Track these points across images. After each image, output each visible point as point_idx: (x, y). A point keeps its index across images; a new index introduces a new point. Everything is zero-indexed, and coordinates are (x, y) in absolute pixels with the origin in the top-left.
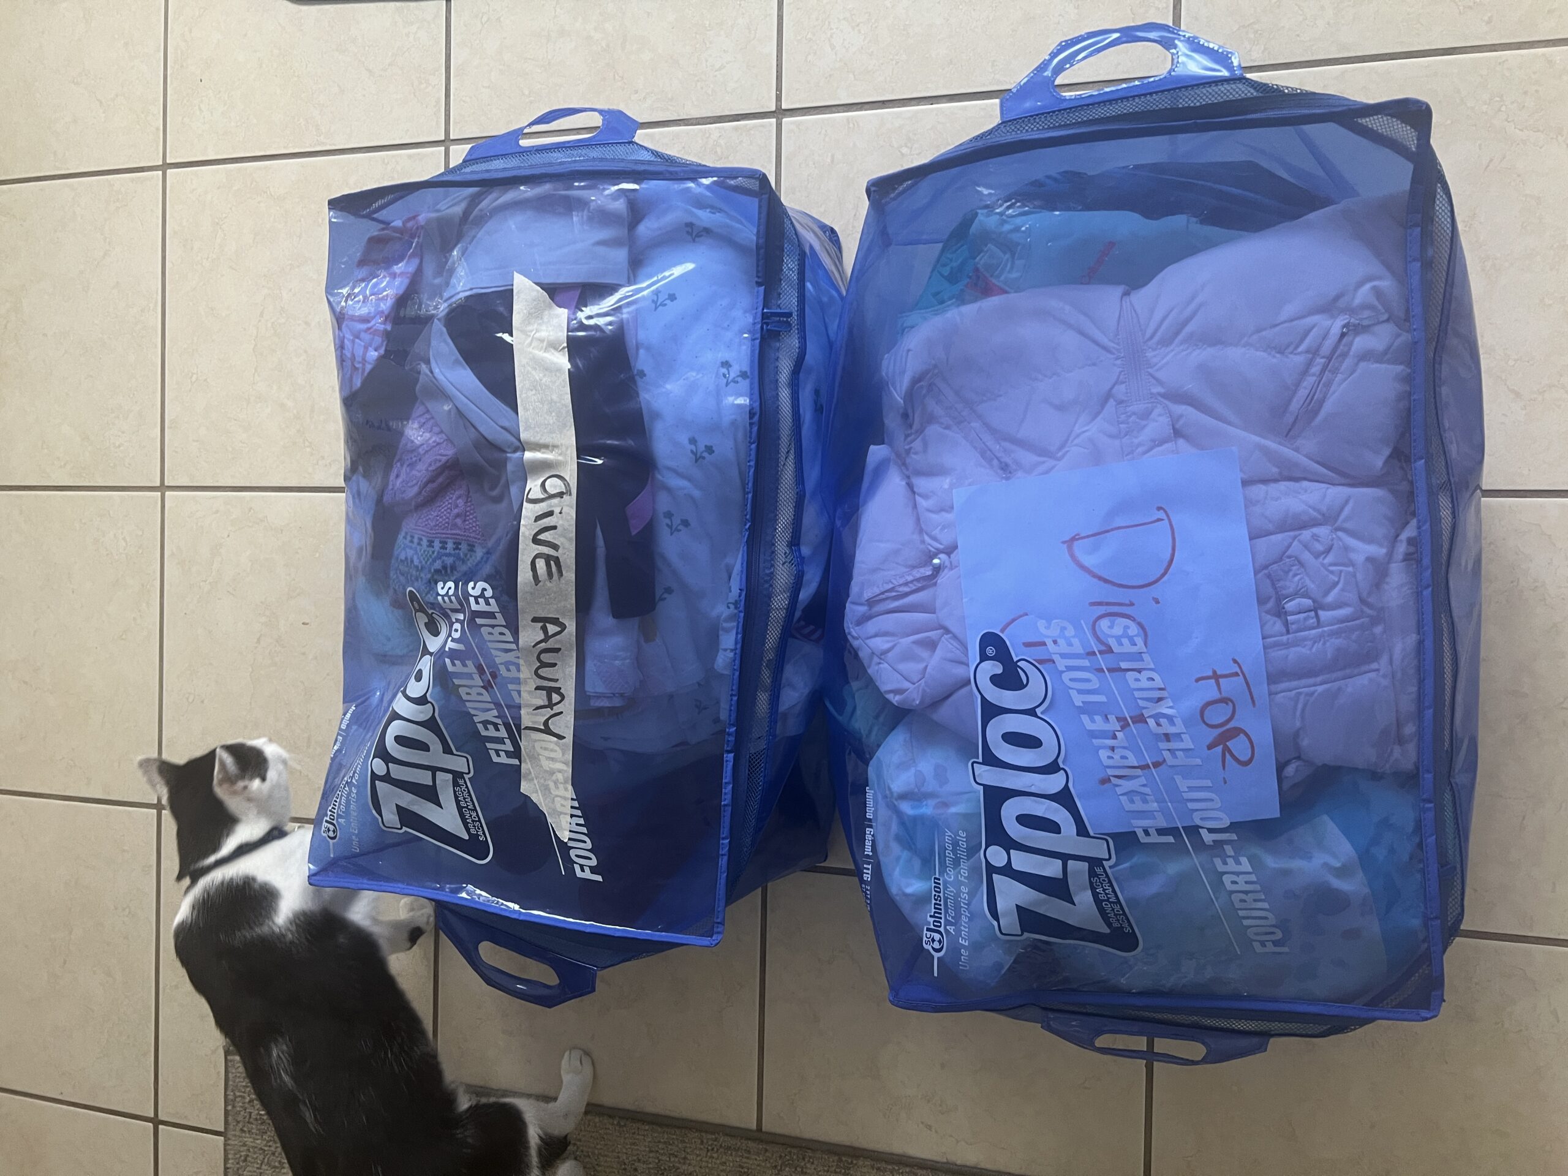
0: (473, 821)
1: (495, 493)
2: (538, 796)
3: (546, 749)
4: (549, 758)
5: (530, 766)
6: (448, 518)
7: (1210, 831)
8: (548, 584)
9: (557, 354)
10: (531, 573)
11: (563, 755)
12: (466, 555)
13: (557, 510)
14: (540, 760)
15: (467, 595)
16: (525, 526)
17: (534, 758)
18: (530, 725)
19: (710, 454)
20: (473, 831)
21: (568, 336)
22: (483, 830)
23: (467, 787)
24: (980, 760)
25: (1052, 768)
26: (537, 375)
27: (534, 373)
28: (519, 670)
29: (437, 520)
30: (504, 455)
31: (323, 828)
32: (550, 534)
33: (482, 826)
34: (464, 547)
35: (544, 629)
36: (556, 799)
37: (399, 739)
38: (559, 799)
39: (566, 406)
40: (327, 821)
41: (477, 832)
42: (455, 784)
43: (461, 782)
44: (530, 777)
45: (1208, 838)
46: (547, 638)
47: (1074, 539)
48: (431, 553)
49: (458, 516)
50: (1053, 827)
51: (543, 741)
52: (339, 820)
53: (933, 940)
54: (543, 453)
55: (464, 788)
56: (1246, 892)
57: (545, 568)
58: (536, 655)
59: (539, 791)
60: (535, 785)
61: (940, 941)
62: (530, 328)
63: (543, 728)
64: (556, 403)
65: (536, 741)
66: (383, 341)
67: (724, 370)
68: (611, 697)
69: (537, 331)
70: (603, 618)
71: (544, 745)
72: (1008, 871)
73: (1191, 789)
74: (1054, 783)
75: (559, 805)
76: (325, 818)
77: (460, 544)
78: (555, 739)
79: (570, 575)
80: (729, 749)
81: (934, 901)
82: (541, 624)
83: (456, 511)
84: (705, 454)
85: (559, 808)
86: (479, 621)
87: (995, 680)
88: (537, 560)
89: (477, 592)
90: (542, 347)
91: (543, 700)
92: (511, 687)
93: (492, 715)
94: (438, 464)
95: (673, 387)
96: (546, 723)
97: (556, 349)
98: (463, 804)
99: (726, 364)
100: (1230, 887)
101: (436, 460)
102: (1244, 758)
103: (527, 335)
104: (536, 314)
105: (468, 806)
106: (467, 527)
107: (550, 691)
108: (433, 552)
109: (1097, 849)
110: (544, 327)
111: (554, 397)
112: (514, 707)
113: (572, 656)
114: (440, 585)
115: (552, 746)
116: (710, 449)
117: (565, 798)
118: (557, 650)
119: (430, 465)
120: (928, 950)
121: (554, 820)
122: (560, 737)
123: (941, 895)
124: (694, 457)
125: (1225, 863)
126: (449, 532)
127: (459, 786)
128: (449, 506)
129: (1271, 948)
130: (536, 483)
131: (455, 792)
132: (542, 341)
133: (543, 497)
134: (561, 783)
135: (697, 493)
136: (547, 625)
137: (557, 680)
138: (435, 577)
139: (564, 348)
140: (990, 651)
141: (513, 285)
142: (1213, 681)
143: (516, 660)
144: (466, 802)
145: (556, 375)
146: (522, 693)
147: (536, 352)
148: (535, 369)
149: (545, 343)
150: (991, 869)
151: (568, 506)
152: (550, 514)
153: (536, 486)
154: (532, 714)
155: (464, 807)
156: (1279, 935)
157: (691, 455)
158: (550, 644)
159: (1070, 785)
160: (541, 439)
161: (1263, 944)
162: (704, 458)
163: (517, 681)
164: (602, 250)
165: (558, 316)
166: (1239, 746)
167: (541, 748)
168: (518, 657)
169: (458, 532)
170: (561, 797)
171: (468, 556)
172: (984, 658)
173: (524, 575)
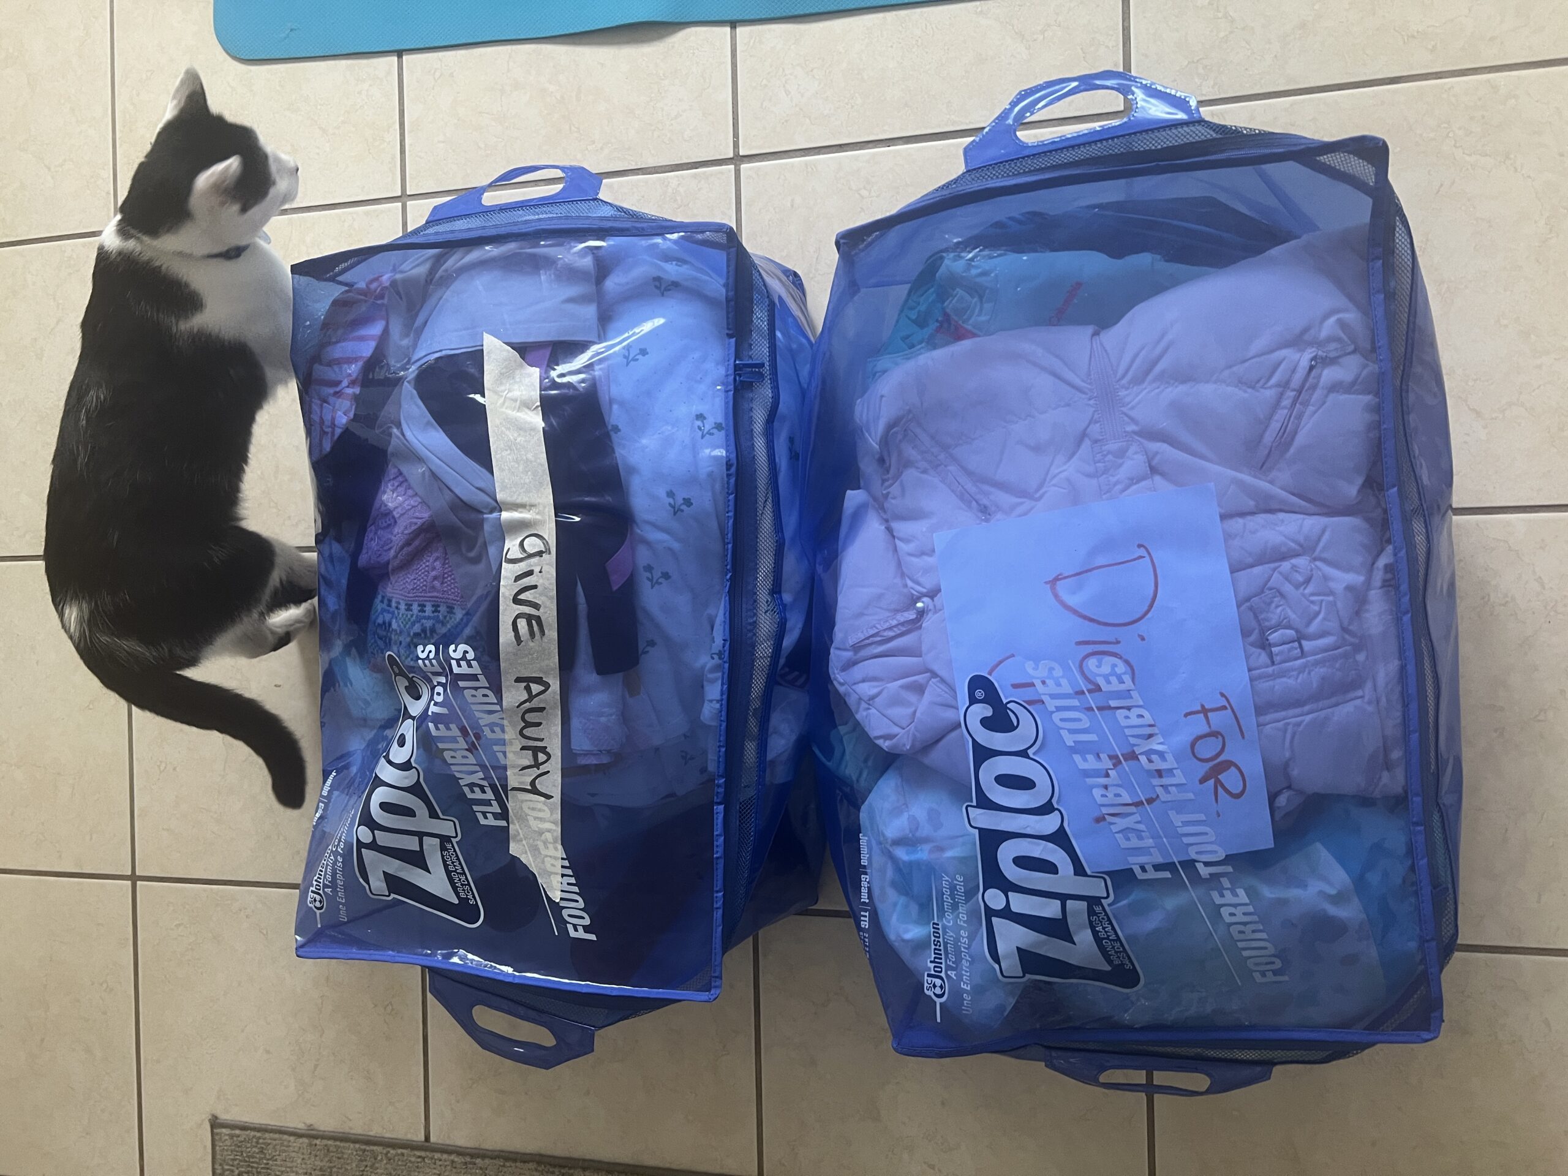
0: (462, 885)
1: (472, 554)
2: (528, 856)
3: (533, 809)
4: (538, 818)
5: (518, 827)
6: (425, 581)
7: (1206, 864)
8: (531, 644)
9: (529, 412)
10: (513, 634)
11: (551, 815)
12: (445, 617)
13: (537, 570)
14: (527, 820)
15: (448, 659)
16: (505, 586)
17: (523, 819)
18: (517, 785)
19: (689, 506)
20: (462, 895)
21: (540, 395)
22: (473, 894)
23: (455, 851)
24: (974, 804)
25: (1046, 809)
26: (511, 435)
27: (508, 432)
28: (503, 731)
29: (414, 584)
30: (480, 516)
31: (309, 899)
32: (531, 594)
33: (471, 889)
34: (443, 609)
35: (528, 689)
36: (546, 859)
37: (385, 806)
38: (549, 859)
39: (542, 465)
40: (312, 892)
41: (467, 895)
42: (443, 848)
43: (449, 846)
44: (518, 838)
45: (1204, 871)
46: (531, 697)
47: (1057, 579)
48: (409, 616)
49: (435, 578)
50: (1049, 867)
51: (531, 801)
52: (326, 890)
53: (935, 986)
54: (521, 512)
55: (452, 851)
56: (1245, 924)
57: (526, 627)
58: (520, 715)
59: (529, 853)
60: (524, 846)
61: (941, 987)
62: (503, 388)
63: (530, 788)
64: (531, 462)
65: (522, 801)
66: (352, 405)
67: (699, 423)
68: (598, 754)
69: (510, 391)
70: (587, 676)
71: (532, 805)
72: (1007, 913)
73: (1186, 823)
74: (1049, 824)
75: (549, 865)
76: (311, 888)
77: (439, 606)
78: (543, 799)
79: (552, 634)
80: (718, 801)
81: (933, 947)
82: (525, 684)
83: (434, 573)
84: (684, 507)
85: (549, 868)
86: (461, 684)
87: (986, 723)
88: (519, 620)
89: (458, 655)
90: (515, 407)
91: (529, 760)
92: (495, 748)
93: (478, 777)
94: (414, 528)
95: (649, 442)
96: (533, 783)
97: (529, 409)
98: (451, 868)
99: (700, 417)
100: (1228, 919)
101: (411, 524)
102: (1236, 790)
103: (499, 395)
104: (506, 374)
105: (456, 869)
106: (445, 589)
107: (535, 750)
108: (412, 616)
109: (1095, 889)
110: (516, 387)
111: (530, 456)
112: (499, 767)
113: (557, 715)
114: (420, 648)
115: (540, 806)
116: (688, 502)
117: (555, 858)
118: (542, 709)
119: (406, 528)
120: (930, 997)
121: (544, 880)
122: (548, 797)
123: (941, 940)
124: (672, 510)
125: (1222, 896)
126: (429, 595)
127: (447, 850)
128: (427, 568)
129: (1271, 978)
130: (514, 543)
131: (443, 856)
132: (515, 400)
133: (523, 556)
134: (550, 843)
135: (676, 546)
136: (531, 684)
137: (542, 740)
138: (415, 640)
139: (537, 407)
140: (979, 694)
141: (482, 346)
142: (1202, 715)
143: (500, 722)
144: (455, 866)
145: (530, 434)
146: (507, 754)
147: (509, 412)
148: (509, 429)
149: (518, 402)
150: (990, 913)
151: (547, 564)
152: (530, 573)
153: (514, 545)
154: (519, 775)
155: (453, 871)
156: (1278, 964)
157: (670, 508)
158: (535, 703)
159: (1066, 825)
160: (517, 498)
161: (1263, 974)
162: (682, 511)
163: (503, 743)
164: (570, 307)
165: (530, 375)
166: (1230, 779)
167: (529, 808)
168: (503, 719)
169: (435, 594)
170: (550, 857)
171: (448, 618)
172: (973, 701)
173: (506, 636)
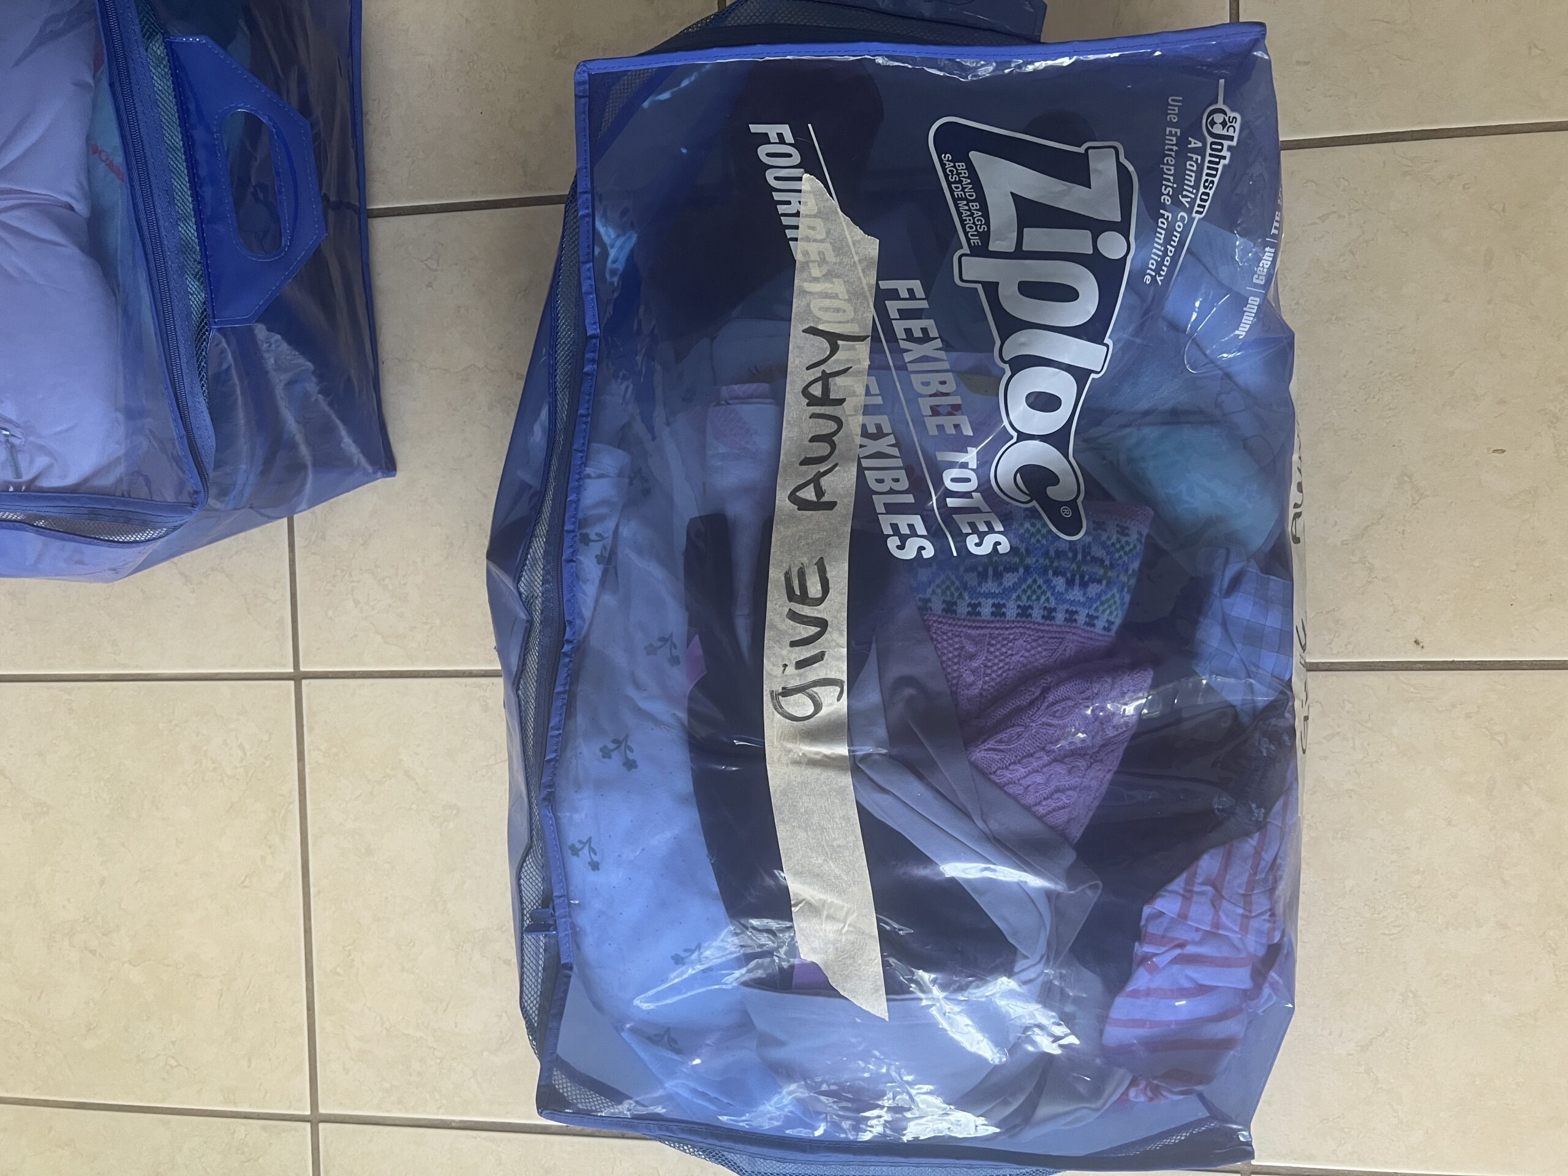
0: (960, 182)
1: (909, 691)
2: (852, 237)
3: (837, 310)
4: (832, 298)
5: (864, 281)
6: (991, 653)
8: (805, 560)
9: (808, 898)
10: (829, 575)
11: (808, 305)
12: (961, 596)
13: (791, 670)
14: (848, 291)
16: (839, 646)
17: (855, 295)
18: (858, 345)
19: (605, 747)
20: (961, 166)
21: (791, 920)
22: (944, 170)
23: (966, 233)
26: (833, 868)
27: (838, 872)
28: (864, 427)
29: (1011, 648)
30: (895, 751)
32: (800, 634)
33: (946, 176)
34: (962, 609)
35: (820, 492)
36: (823, 236)
37: (1068, 294)
38: (819, 237)
39: (783, 821)
41: (954, 166)
42: (985, 236)
43: (975, 240)
44: (865, 264)
46: (816, 480)
48: (1024, 597)
49: (972, 657)
51: (840, 322)
52: (1200, 144)
54: (817, 753)
55: (971, 232)
57: (809, 584)
58: (836, 452)
59: (851, 244)
60: (857, 253)
62: (852, 937)
63: (840, 342)
64: (799, 827)
65: (852, 321)
67: (595, 858)
68: (731, 398)
69: (840, 932)
70: (740, 510)
71: (840, 316)
75: (818, 229)
77: (969, 613)
78: (821, 327)
79: (776, 575)
82: (824, 499)
83: (975, 664)
84: (612, 746)
85: (819, 223)
88: (819, 595)
90: (830, 908)
91: (835, 384)
92: (879, 400)
93: (915, 351)
94: (1003, 736)
95: (661, 840)
96: (834, 349)
97: (809, 904)
98: (975, 206)
99: (595, 866)
101: (1009, 742)
103: (855, 927)
104: (848, 955)
105: (967, 205)
106: (957, 640)
107: (825, 399)
108: (1019, 598)
110: (831, 936)
111: (802, 835)
112: (879, 368)
113: (785, 454)
114: (1005, 547)
115: (826, 316)
116: (606, 753)
117: (808, 239)
118: (806, 462)
119: (1019, 735)
121: (828, 204)
122: (813, 331)
124: (629, 743)
126: (987, 631)
127: (979, 234)
128: (989, 671)
130: (832, 709)
131: (988, 224)
132: (830, 917)
133: (815, 689)
134: (814, 261)
135: (631, 692)
136: (815, 499)
137: (813, 416)
138: (1017, 560)
139: (796, 905)
141: (888, 1000)
143: (865, 441)
144: (970, 210)
145: (803, 866)
146: (864, 393)
147: (838, 902)
148: (837, 878)
149: (825, 913)
151: (776, 677)
152: (801, 664)
153: (831, 705)
154: (853, 361)
155: (972, 201)
157: (632, 746)
158: (812, 471)
160: (820, 775)
162: (614, 741)
163: (868, 410)
165: (814, 951)
167: (844, 311)
168: (861, 446)
169: (973, 632)
170: (815, 241)
171: (956, 595)
173: (839, 573)
